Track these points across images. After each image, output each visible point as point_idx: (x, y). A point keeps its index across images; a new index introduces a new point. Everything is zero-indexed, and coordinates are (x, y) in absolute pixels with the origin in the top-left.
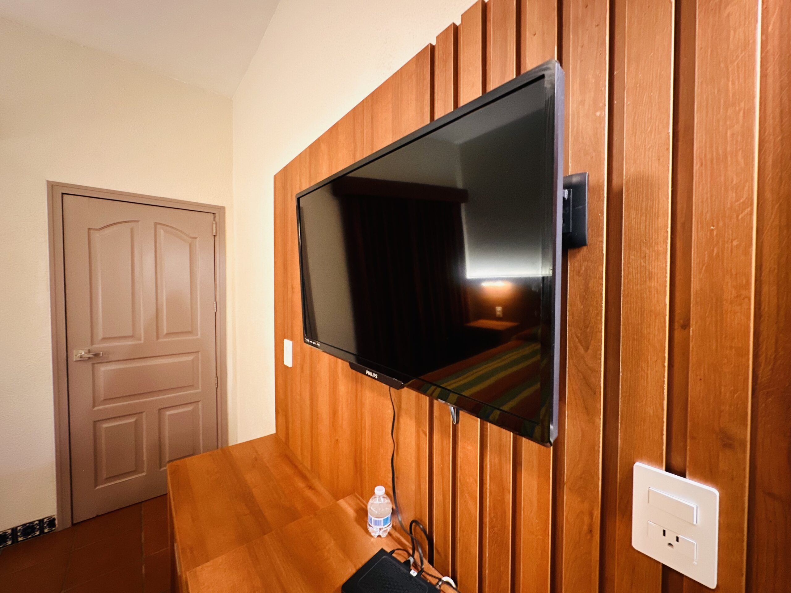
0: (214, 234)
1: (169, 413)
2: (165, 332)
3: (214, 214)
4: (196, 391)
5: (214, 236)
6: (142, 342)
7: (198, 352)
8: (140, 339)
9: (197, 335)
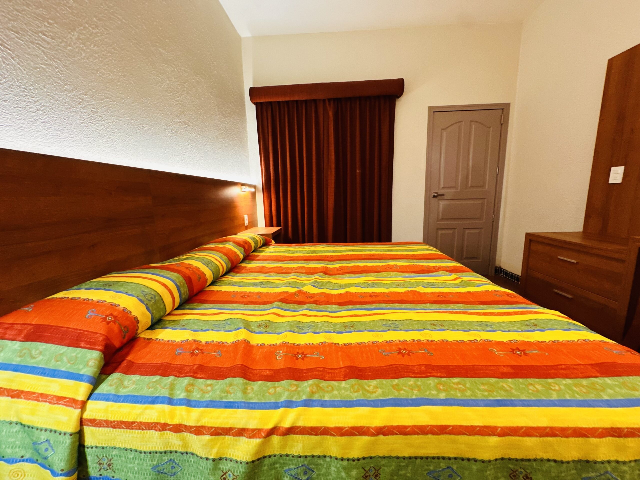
0: (502, 123)
1: (467, 231)
2: (470, 186)
3: (503, 109)
4: (481, 222)
5: (502, 124)
6: (459, 190)
7: (485, 199)
8: (458, 189)
9: (486, 188)
